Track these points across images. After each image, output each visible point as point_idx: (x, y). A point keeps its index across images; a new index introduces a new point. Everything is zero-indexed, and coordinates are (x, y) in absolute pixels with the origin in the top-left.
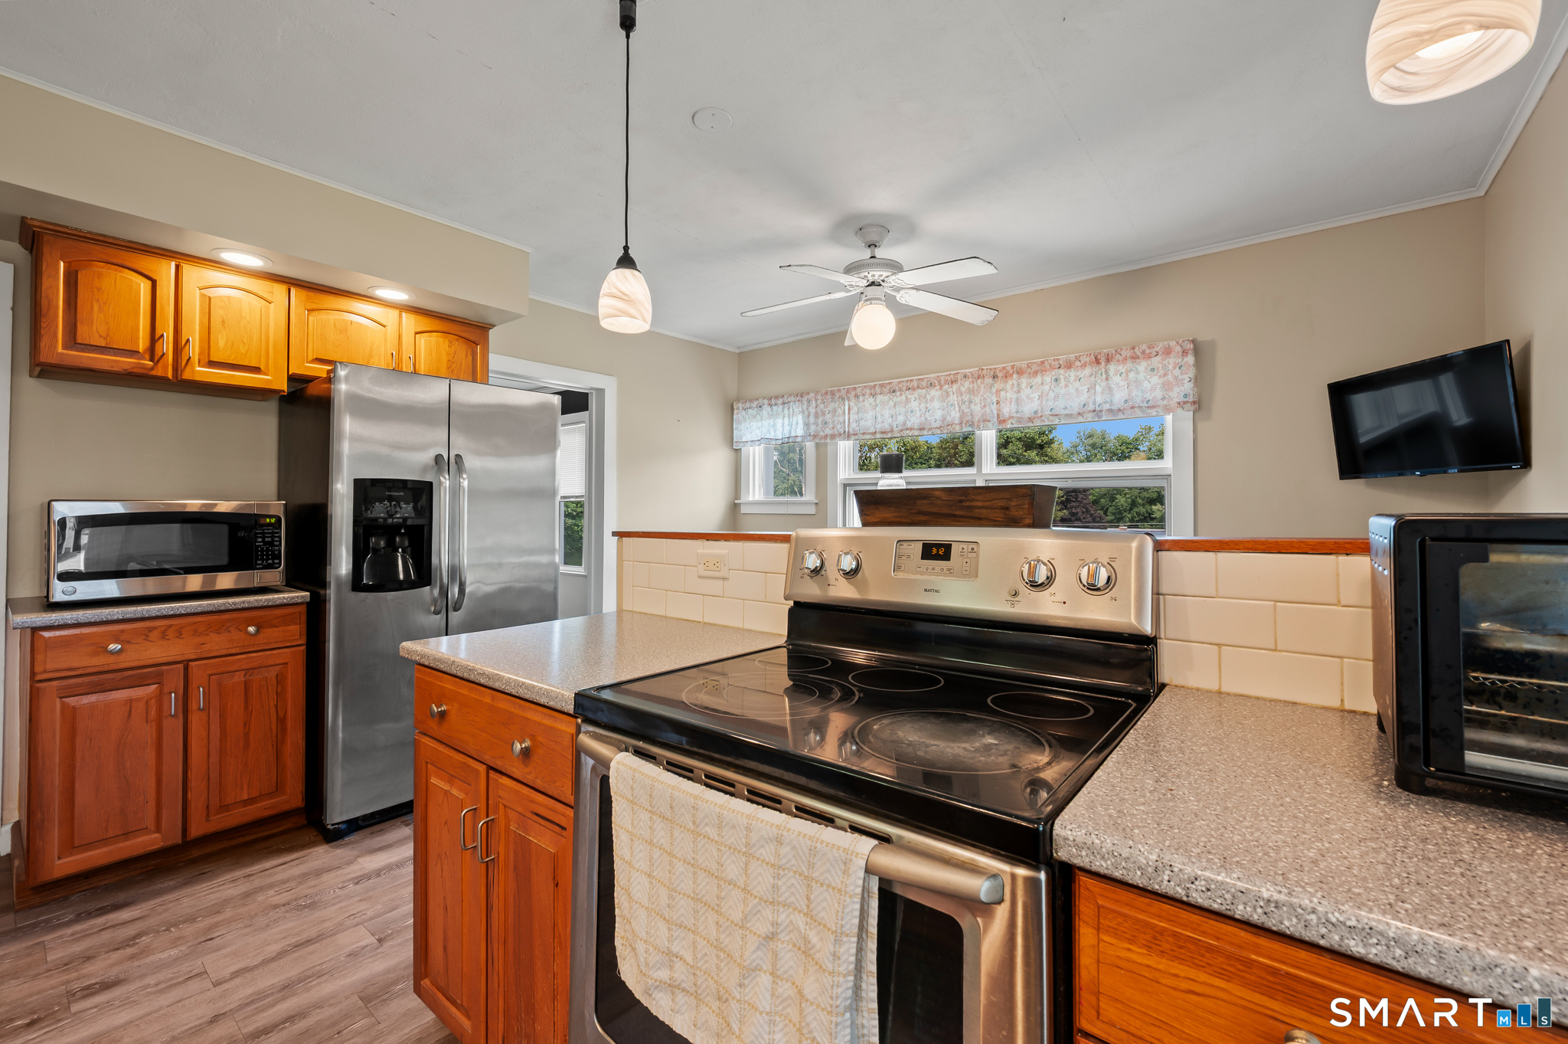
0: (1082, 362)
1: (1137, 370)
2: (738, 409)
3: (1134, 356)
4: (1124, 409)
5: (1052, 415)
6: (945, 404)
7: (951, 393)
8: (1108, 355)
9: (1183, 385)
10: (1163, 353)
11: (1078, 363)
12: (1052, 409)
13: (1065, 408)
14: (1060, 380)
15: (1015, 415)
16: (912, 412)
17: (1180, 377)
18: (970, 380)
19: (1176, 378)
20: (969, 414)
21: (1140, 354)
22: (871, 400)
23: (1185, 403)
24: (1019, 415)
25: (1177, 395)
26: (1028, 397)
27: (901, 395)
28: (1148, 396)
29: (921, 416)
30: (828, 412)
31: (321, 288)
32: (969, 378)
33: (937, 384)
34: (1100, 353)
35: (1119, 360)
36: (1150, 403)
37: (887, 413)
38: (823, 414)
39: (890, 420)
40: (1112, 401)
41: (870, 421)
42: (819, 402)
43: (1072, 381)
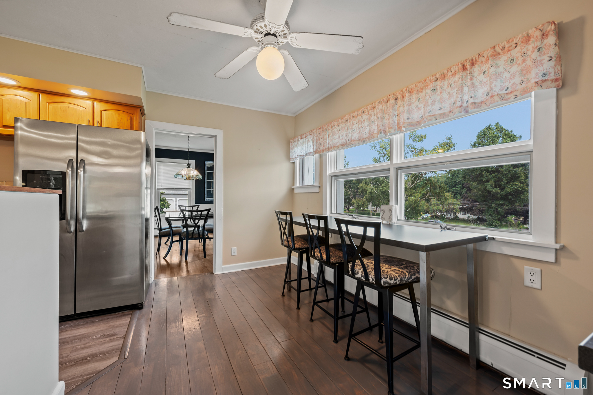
0: (453, 72)
1: (497, 64)
2: (291, 143)
3: (495, 53)
4: (487, 100)
5: (430, 116)
6: (370, 123)
7: (373, 115)
8: (472, 60)
9: (542, 65)
10: (522, 42)
11: (450, 74)
12: (430, 111)
13: (440, 109)
14: (437, 89)
15: (407, 121)
16: (354, 130)
17: (538, 59)
18: (383, 104)
19: (535, 60)
20: (381, 125)
21: (500, 51)
22: (338, 128)
23: (543, 81)
24: (410, 121)
25: (535, 75)
26: (417, 107)
27: (350, 122)
28: (507, 84)
29: (359, 132)
30: (321, 138)
31: (54, 93)
32: (382, 103)
33: (366, 111)
34: (466, 61)
35: (482, 62)
36: (509, 90)
37: (344, 134)
38: (319, 140)
39: (346, 138)
40: (475, 96)
41: (337, 139)
42: (318, 133)
43: (445, 88)
